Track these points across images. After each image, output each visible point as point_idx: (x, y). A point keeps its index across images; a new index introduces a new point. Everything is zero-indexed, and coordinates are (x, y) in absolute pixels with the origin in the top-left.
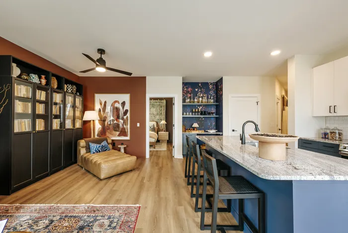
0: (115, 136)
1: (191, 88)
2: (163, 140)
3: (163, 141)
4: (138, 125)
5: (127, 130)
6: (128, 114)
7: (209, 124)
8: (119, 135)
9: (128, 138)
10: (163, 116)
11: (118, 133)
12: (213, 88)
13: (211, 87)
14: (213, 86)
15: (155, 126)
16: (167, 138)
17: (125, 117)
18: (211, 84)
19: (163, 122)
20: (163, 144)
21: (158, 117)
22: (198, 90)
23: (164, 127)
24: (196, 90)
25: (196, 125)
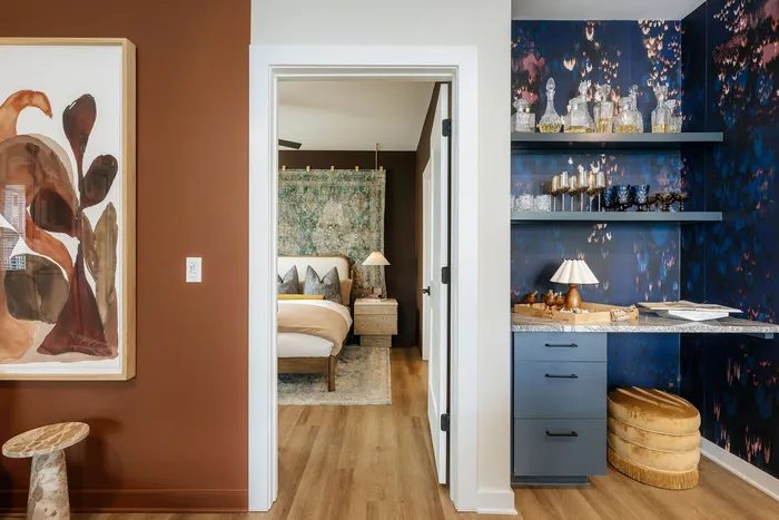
0: (15, 350)
1: (539, 53)
2: (374, 337)
3: (374, 339)
4: (194, 270)
5: (112, 307)
6: (118, 193)
7: (643, 267)
8: (50, 348)
9: (113, 367)
10: (375, 235)
11: (40, 330)
12: (667, 53)
13: (652, 46)
14: (665, 42)
15: (343, 276)
16: (392, 326)
17: (93, 214)
18: (655, 32)
19: (376, 259)
20: (372, 357)
21: (352, 239)
22: (579, 69)
23: (377, 282)
24: (570, 66)
25: (575, 272)
